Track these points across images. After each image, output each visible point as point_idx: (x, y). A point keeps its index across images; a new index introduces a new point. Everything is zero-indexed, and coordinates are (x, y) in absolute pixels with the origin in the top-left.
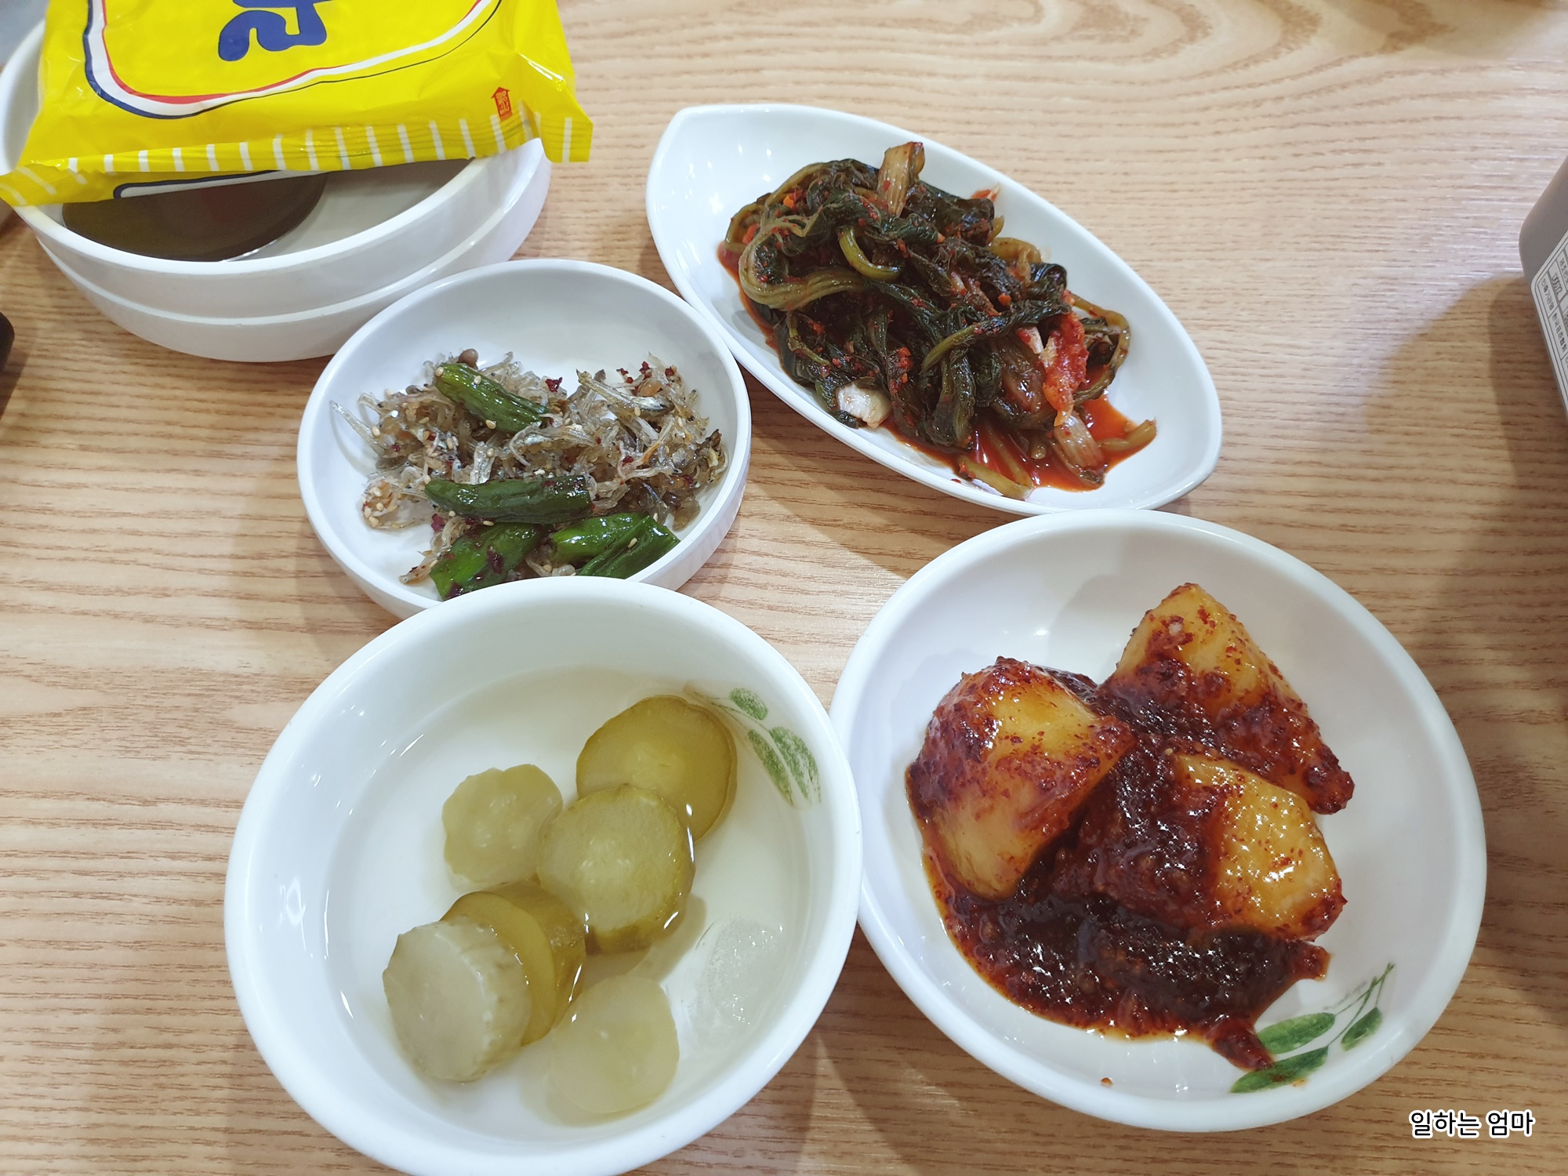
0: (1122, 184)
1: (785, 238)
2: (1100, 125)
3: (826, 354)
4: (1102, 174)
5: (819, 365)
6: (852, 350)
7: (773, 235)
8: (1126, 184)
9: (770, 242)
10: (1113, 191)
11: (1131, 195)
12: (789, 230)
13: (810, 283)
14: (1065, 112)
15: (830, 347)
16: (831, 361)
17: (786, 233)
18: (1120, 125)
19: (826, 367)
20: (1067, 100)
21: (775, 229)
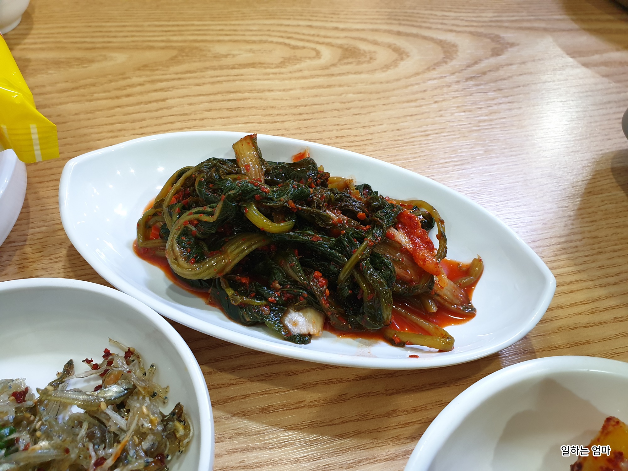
0: (399, 136)
1: (196, 226)
2: (374, 106)
3: (260, 296)
4: (385, 132)
5: (259, 306)
6: (280, 287)
7: (185, 227)
8: (401, 135)
9: (185, 233)
10: (395, 140)
11: (405, 141)
12: (198, 220)
13: (229, 251)
14: (351, 102)
15: (261, 290)
16: (266, 299)
17: (196, 222)
18: (384, 105)
19: (266, 306)
20: (351, 95)
21: (185, 222)
